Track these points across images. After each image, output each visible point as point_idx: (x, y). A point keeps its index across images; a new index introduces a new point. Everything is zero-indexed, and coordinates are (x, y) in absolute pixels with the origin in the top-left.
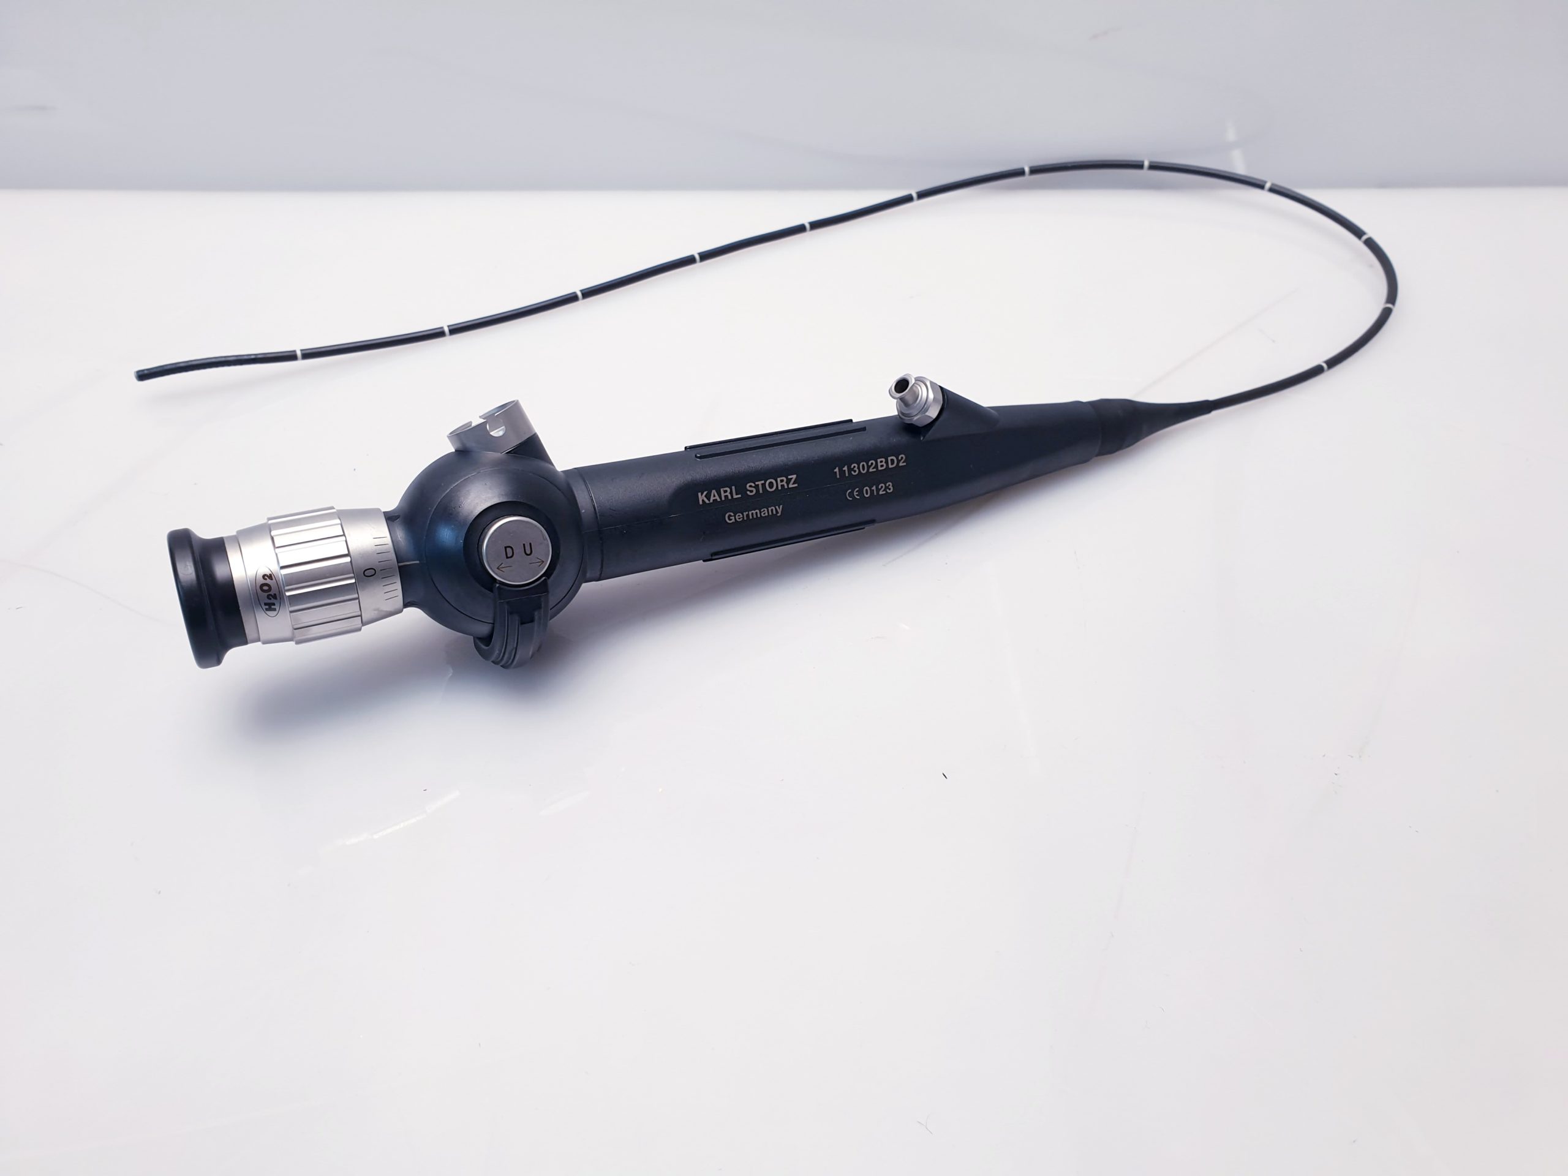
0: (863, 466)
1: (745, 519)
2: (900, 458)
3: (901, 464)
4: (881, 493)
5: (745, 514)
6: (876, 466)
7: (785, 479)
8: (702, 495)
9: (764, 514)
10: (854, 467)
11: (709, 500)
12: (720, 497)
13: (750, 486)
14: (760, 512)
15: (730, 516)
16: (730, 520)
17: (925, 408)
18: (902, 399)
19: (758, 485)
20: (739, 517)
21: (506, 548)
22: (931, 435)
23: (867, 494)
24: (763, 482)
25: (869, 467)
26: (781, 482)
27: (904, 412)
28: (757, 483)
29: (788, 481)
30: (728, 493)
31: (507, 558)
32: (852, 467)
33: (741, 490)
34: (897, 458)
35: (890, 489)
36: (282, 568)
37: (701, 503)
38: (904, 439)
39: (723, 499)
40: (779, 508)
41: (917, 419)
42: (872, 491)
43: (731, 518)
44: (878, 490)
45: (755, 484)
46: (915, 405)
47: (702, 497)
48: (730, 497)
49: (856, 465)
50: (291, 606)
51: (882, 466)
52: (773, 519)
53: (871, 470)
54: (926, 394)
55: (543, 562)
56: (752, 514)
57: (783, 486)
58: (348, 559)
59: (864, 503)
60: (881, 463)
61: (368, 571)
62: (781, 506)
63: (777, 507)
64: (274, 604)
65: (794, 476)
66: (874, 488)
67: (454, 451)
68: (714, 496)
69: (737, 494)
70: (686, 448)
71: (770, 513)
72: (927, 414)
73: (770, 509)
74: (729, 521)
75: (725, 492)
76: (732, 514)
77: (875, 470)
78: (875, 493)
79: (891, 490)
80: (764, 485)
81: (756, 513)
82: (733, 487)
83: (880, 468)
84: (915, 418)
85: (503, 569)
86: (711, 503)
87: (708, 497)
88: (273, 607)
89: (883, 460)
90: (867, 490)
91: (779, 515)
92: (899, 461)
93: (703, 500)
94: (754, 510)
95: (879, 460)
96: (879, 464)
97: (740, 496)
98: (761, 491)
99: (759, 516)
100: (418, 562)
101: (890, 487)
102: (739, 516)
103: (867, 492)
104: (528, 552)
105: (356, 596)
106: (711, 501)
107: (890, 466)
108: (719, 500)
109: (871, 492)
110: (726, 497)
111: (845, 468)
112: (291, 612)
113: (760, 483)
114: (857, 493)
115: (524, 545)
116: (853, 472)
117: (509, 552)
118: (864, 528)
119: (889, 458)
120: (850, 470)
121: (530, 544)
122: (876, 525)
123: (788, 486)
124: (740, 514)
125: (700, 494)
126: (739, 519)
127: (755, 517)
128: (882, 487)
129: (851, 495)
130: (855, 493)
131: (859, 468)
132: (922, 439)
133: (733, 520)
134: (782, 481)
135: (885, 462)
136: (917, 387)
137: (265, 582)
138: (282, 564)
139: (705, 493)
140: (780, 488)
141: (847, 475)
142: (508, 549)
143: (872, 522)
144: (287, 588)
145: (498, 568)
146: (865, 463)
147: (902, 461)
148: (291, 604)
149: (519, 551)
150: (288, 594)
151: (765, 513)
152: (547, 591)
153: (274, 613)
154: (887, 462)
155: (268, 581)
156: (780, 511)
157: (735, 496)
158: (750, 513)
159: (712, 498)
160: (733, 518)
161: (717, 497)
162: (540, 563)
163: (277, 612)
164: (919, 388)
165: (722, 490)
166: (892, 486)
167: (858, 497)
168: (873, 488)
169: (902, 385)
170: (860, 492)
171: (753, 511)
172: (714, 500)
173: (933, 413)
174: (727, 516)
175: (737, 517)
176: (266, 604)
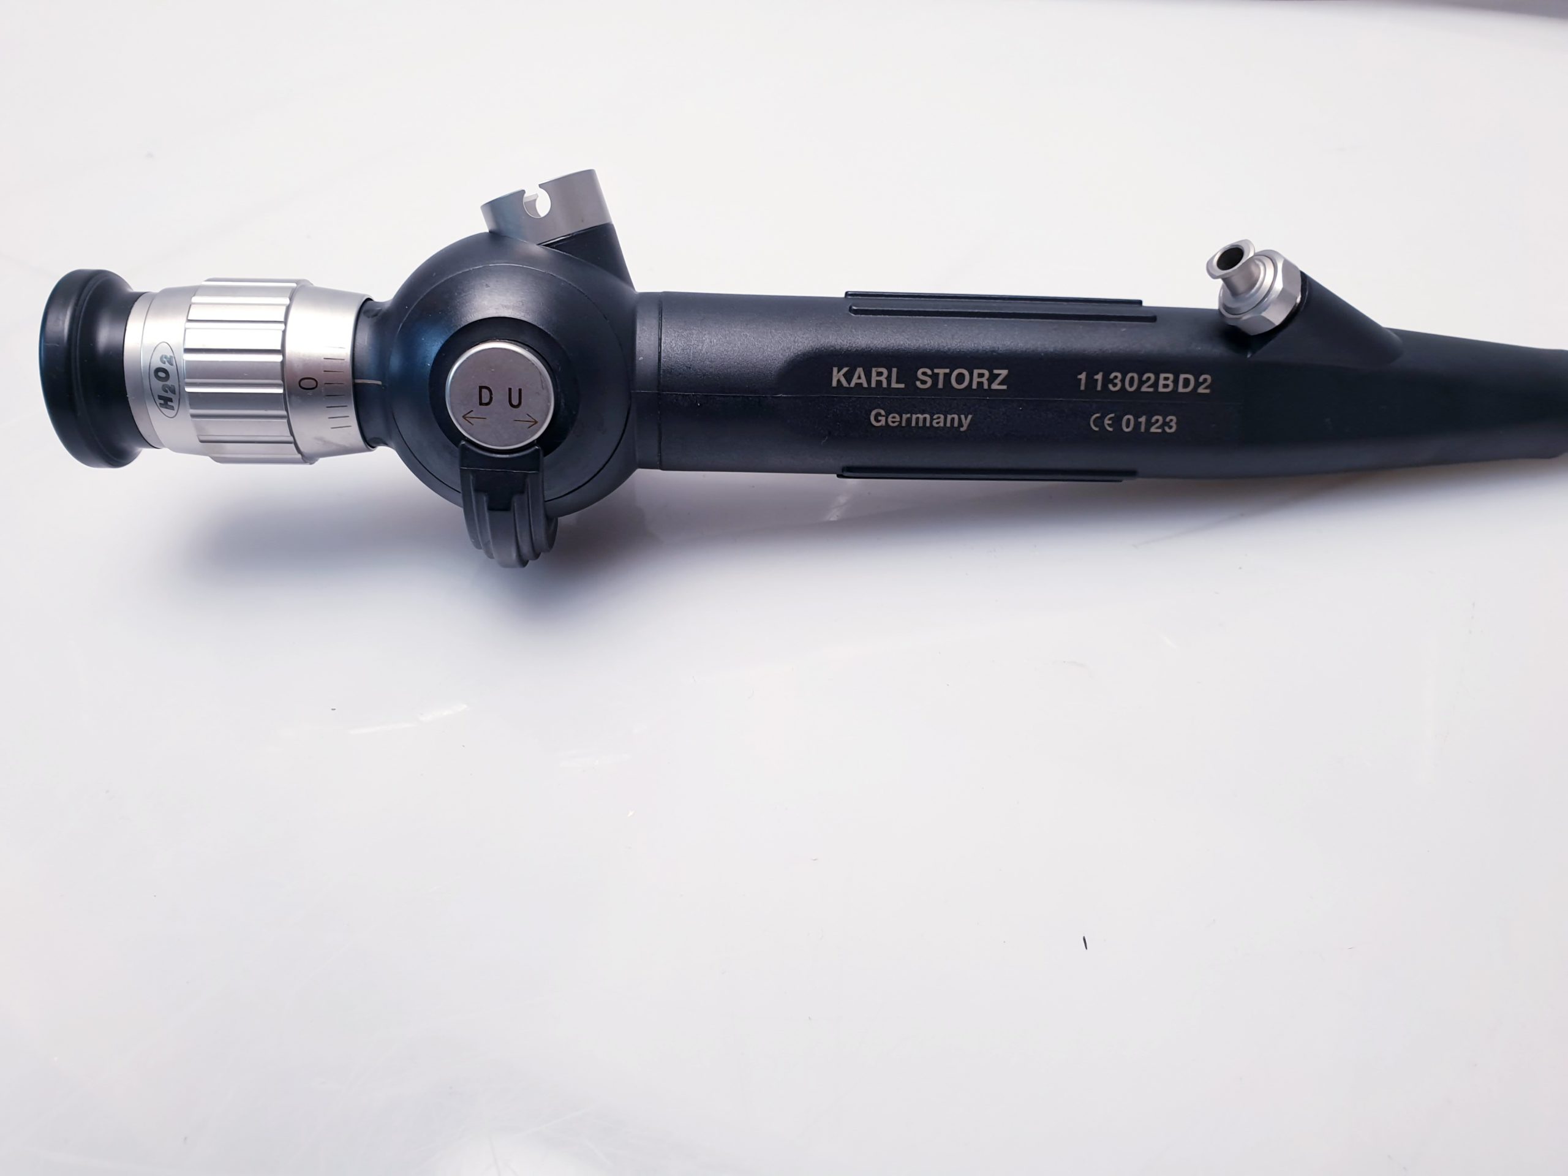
0: (1132, 378)
1: (904, 424)
2: (1201, 380)
3: (1201, 390)
4: (1153, 430)
5: (905, 416)
6: (1155, 385)
7: (986, 373)
8: (839, 371)
9: (938, 423)
10: (1116, 377)
11: (849, 382)
12: (869, 381)
13: (924, 374)
14: (932, 420)
15: (878, 414)
16: (878, 421)
17: (1260, 305)
18: (1227, 281)
19: (938, 374)
20: (894, 419)
21: (481, 388)
22: (1266, 353)
23: (1128, 427)
24: (947, 371)
25: (1141, 383)
26: (979, 377)
27: (1230, 305)
28: (936, 371)
29: (993, 378)
30: (883, 378)
31: (481, 404)
32: (1112, 376)
33: (907, 375)
34: (1197, 379)
35: (1171, 427)
36: (188, 351)
37: (834, 384)
38: (1217, 350)
39: (873, 385)
40: (966, 419)
41: (1246, 319)
42: (1138, 425)
43: (879, 418)
44: (1149, 424)
45: (932, 371)
46: (1248, 296)
47: (838, 376)
48: (885, 385)
49: (1119, 375)
50: (192, 408)
51: (1166, 386)
52: (951, 437)
53: (1144, 389)
54: (1270, 279)
55: (536, 422)
56: (918, 419)
57: (980, 384)
58: (278, 358)
59: (1118, 439)
60: (1165, 382)
61: (306, 380)
62: (970, 417)
63: (963, 417)
64: (171, 400)
65: (1004, 373)
66: (1143, 419)
67: (487, 231)
68: (859, 378)
69: (898, 382)
70: (847, 294)
71: (948, 425)
72: (1264, 314)
73: (949, 417)
74: (874, 423)
75: (880, 374)
76: (883, 412)
77: (1151, 390)
78: (1143, 429)
79: (1173, 430)
80: (947, 377)
81: (925, 419)
82: (894, 370)
83: (1161, 389)
84: (1245, 317)
85: (471, 420)
86: (851, 388)
87: (849, 377)
88: (169, 403)
89: (1171, 376)
90: (1129, 420)
91: (962, 429)
92: (1198, 384)
93: (839, 381)
94: (922, 414)
95: (1162, 376)
96: (1162, 382)
97: (902, 386)
98: (940, 385)
99: (928, 424)
100: (380, 383)
101: (1173, 424)
102: (894, 417)
103: (1128, 422)
104: (515, 402)
105: (284, 413)
106: (852, 385)
107: (1181, 389)
108: (865, 385)
109: (1135, 425)
110: (879, 383)
111: (1099, 377)
112: (193, 416)
113: (941, 372)
114: (1110, 422)
115: (510, 389)
116: (1110, 386)
117: (484, 395)
118: (1121, 481)
119: (1182, 376)
120: (1107, 381)
121: (520, 390)
122: (1138, 481)
123: (989, 385)
124: (897, 416)
125: (835, 370)
126: (893, 422)
127: (921, 424)
128: (1157, 421)
129: (1099, 422)
130: (1107, 422)
131: (1123, 381)
132: (1249, 356)
133: (883, 423)
134: (981, 375)
135: (1173, 382)
136: (1258, 266)
137: (163, 366)
138: (189, 346)
139: (845, 370)
140: (974, 386)
141: (1099, 388)
142: (484, 391)
143: (1131, 473)
144: (187, 380)
145: (464, 417)
146: (1136, 376)
147: (1204, 386)
148: (192, 406)
149: (500, 396)
150: (188, 390)
151: (939, 421)
152: (537, 468)
153: (172, 413)
154: (1176, 382)
155: (166, 366)
156: (966, 423)
157: (894, 385)
158: (914, 416)
159: (854, 381)
160: (883, 419)
161: (863, 381)
162: (532, 423)
163: (176, 411)
164: (1262, 268)
165: (874, 371)
166: (1176, 423)
167: (1110, 429)
168: (1140, 420)
169: (1231, 257)
170: (1117, 422)
171: (919, 415)
172: (856, 384)
173: (1276, 316)
174: (874, 413)
175: (890, 419)
176: (160, 397)
